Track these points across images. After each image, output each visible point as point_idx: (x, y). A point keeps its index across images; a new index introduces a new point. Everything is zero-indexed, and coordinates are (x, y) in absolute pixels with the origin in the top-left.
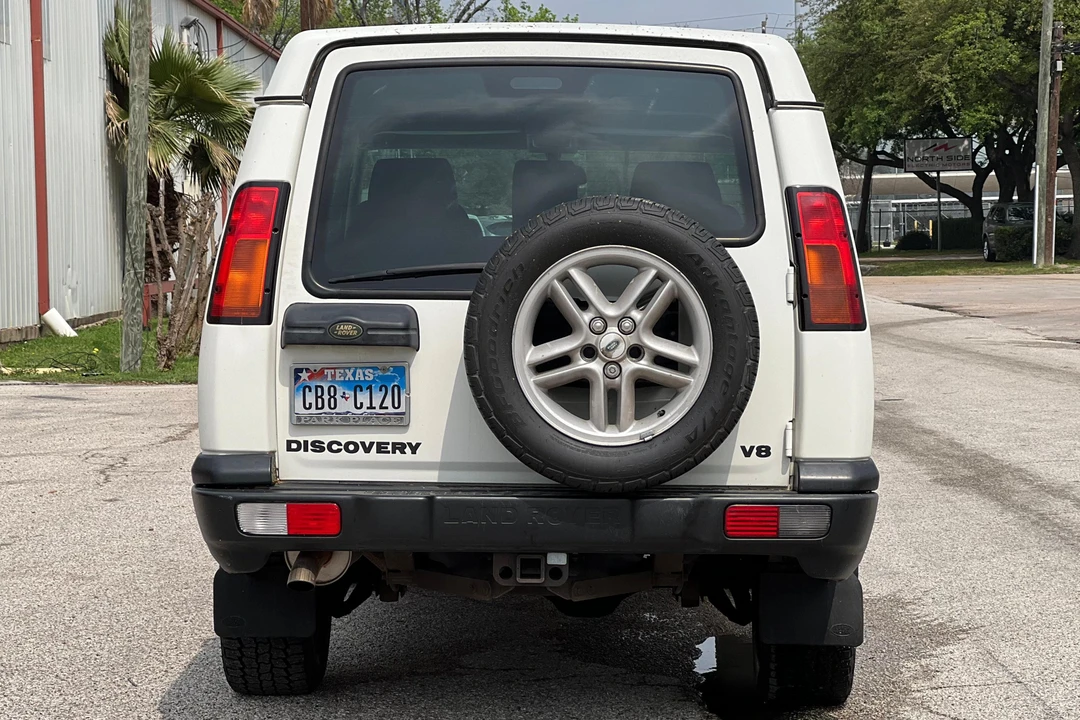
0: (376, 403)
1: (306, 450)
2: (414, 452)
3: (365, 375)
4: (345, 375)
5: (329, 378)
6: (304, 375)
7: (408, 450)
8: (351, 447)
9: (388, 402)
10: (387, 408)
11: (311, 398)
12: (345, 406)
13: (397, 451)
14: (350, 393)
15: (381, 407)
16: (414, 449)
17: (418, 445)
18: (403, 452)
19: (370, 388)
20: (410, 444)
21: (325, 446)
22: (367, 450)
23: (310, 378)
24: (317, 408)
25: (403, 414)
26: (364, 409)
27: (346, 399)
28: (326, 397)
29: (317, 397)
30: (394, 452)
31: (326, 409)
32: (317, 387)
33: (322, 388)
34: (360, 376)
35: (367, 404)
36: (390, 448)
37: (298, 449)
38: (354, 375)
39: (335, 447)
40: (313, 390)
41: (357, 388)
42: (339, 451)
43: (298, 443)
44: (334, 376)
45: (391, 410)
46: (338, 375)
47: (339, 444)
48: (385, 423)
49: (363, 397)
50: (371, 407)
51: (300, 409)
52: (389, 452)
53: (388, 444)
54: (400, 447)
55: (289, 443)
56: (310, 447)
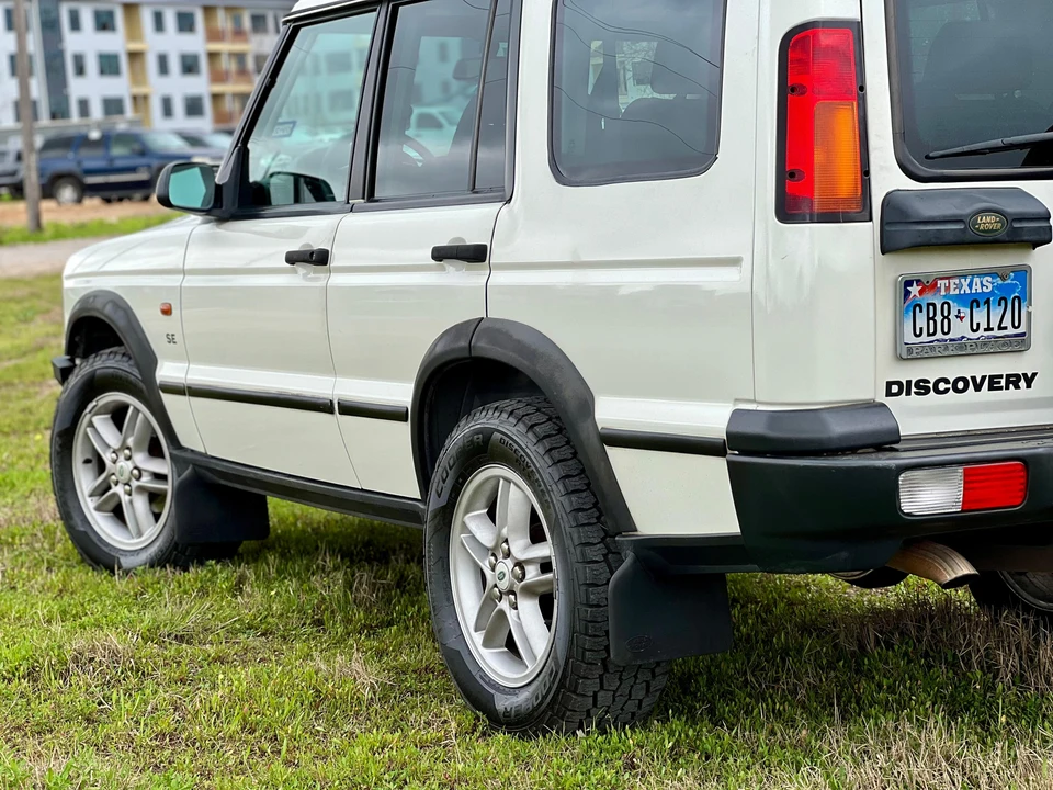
0: (994, 324)
1: (908, 393)
2: (1029, 386)
3: (982, 286)
4: (960, 286)
5: (943, 293)
6: (915, 290)
7: (1023, 383)
8: (960, 385)
9: (1007, 322)
10: (1005, 328)
11: (921, 321)
12: (960, 329)
13: (1011, 386)
14: (965, 311)
15: (1000, 328)
16: (1029, 381)
17: (1034, 375)
18: (1017, 387)
19: (987, 302)
20: (1025, 375)
21: (931, 385)
22: (978, 388)
23: (921, 292)
24: (929, 335)
25: (1023, 335)
26: (981, 332)
27: (961, 318)
28: (939, 318)
29: (929, 319)
30: (1007, 388)
31: (939, 335)
32: (929, 305)
33: (934, 305)
34: (977, 288)
35: (984, 325)
36: (1003, 383)
37: (899, 393)
38: (970, 286)
39: (942, 386)
40: (925, 310)
41: (973, 302)
42: (947, 390)
43: (899, 383)
44: (947, 289)
45: (1011, 331)
46: (952, 287)
47: (946, 381)
48: (1005, 349)
49: (980, 316)
50: (989, 329)
51: (910, 338)
52: (1001, 388)
53: (1001, 376)
54: (1013, 380)
55: (889, 384)
56: (913, 389)
